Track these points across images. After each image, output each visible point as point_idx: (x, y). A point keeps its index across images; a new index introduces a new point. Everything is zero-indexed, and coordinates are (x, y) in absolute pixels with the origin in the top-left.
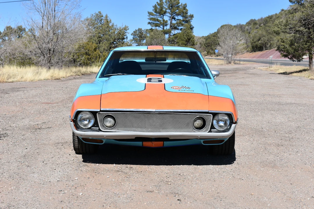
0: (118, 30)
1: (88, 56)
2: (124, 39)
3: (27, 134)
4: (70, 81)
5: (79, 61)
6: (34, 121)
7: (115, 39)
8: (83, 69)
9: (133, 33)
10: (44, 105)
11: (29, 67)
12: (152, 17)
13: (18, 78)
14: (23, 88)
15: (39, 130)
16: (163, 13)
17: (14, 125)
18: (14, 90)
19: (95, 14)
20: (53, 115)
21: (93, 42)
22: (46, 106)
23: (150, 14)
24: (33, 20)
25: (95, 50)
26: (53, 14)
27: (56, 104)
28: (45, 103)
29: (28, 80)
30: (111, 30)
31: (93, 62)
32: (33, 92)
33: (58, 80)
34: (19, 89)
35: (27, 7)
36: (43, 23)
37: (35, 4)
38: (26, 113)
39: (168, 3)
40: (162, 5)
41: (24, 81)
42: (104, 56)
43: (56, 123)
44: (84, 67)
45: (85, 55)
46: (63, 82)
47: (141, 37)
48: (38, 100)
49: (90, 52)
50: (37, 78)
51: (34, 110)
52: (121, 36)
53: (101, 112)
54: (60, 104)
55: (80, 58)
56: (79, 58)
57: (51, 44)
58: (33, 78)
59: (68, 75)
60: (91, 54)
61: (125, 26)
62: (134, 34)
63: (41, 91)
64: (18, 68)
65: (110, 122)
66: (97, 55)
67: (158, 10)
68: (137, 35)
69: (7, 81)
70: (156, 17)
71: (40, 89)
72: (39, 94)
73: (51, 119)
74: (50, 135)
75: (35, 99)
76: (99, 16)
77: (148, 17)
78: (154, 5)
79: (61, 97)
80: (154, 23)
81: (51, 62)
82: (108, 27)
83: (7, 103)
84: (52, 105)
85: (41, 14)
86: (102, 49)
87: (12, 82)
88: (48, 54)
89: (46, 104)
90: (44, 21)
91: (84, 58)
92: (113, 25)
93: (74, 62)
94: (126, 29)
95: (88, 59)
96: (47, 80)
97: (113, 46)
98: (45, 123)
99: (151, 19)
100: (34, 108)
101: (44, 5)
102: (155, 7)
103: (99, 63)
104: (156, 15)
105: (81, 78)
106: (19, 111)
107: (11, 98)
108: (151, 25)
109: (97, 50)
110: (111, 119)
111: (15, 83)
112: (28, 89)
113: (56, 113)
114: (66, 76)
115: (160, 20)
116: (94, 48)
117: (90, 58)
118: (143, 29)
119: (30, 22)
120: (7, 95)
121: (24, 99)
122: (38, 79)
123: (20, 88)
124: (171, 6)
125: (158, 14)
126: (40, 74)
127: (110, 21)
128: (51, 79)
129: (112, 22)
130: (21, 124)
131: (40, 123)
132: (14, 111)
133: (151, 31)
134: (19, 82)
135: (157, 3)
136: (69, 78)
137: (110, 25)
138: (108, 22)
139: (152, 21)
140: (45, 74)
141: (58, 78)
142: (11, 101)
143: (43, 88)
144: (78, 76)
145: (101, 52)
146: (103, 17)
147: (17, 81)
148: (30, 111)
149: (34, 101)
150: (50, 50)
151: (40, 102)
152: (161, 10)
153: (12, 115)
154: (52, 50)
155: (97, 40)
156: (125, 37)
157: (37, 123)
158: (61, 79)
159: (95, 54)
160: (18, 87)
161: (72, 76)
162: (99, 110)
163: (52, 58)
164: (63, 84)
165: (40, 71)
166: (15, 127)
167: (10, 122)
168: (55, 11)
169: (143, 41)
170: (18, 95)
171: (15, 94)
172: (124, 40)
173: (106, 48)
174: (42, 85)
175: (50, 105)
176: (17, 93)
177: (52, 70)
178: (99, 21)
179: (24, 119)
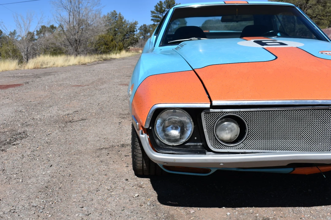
0: (130, 25)
1: (107, 46)
2: (135, 31)
3: (53, 132)
4: (95, 65)
5: (100, 50)
6: (64, 110)
7: (127, 32)
8: (104, 56)
9: (139, 28)
10: (74, 88)
11: (60, 56)
12: (154, 15)
13: (50, 64)
14: (54, 72)
15: (70, 123)
16: (162, 11)
17: (39, 116)
18: (46, 74)
19: (111, 12)
20: (86, 99)
21: (110, 35)
22: (77, 90)
23: (152, 12)
24: (62, 16)
25: (112, 41)
26: (78, 11)
27: (87, 87)
28: (75, 86)
29: (59, 66)
30: (124, 25)
31: (111, 51)
32: (63, 76)
33: (84, 65)
34: (51, 74)
35: (56, 5)
36: (69, 18)
37: (62, 2)
38: (54, 99)
39: (166, 4)
40: (162, 5)
41: (56, 67)
42: (119, 46)
43: (90, 111)
44: (104, 55)
45: (104, 45)
46: (89, 67)
47: (146, 31)
48: (68, 83)
49: (108, 43)
50: (66, 64)
51: (64, 95)
52: (132, 29)
53: (212, 110)
54: (90, 86)
55: (101, 48)
56: (99, 48)
57: (77, 35)
58: (63, 65)
59: (93, 60)
60: (109, 44)
61: (135, 21)
62: (141, 28)
63: (71, 74)
64: (51, 57)
65: (231, 130)
66: (114, 45)
67: (158, 9)
68: (143, 29)
69: (41, 67)
70: (157, 15)
71: (69, 72)
72: (69, 77)
73: (84, 106)
74: (85, 132)
75: (65, 82)
76: (114, 14)
77: (151, 15)
78: (155, 5)
79: (90, 79)
80: (156, 20)
81: (77, 51)
82: (121, 22)
83: (36, 87)
84: (83, 87)
85: (68, 10)
86: (118, 40)
87: (46, 68)
88: (75, 44)
89: (77, 87)
90: (71, 17)
91: (103, 47)
92: (125, 21)
93: (96, 51)
94: (136, 23)
95: (107, 48)
96: (75, 65)
97: (126, 37)
98: (77, 111)
99: (153, 16)
100: (63, 92)
101: (70, 3)
102: (156, 7)
103: (116, 51)
104: (157, 13)
105: (103, 63)
106: (47, 96)
107: (41, 82)
108: (154, 21)
109: (114, 41)
110: (233, 124)
111: (48, 69)
112: (59, 73)
113: (89, 98)
114: (91, 61)
115: (161, 17)
116: (111, 39)
117: (109, 48)
118: (147, 25)
119: (59, 18)
120: (38, 80)
121: (54, 83)
122: (68, 64)
123: (52, 72)
124: (169, 6)
125: (159, 13)
126: (69, 61)
127: (123, 17)
128: (78, 64)
129: (124, 18)
130: (46, 115)
131: (71, 112)
132: (41, 96)
133: (154, 25)
134: (51, 68)
135: (158, 3)
136: (94, 63)
137: (123, 21)
138: (121, 18)
139: (155, 18)
140: (73, 60)
141: (85, 63)
142: (41, 85)
143: (72, 72)
144: (101, 62)
145: (117, 43)
146: (117, 14)
147: (50, 67)
148: (60, 96)
149: (64, 84)
150: (76, 41)
151: (70, 84)
152: (161, 9)
153: (38, 102)
154: (78, 41)
155: (113, 33)
156: (135, 30)
157: (67, 112)
158: (87, 64)
159: (112, 44)
160: (50, 71)
161: (95, 61)
162: (208, 105)
163: (78, 48)
164: (90, 68)
165: (69, 58)
166: (39, 119)
167: (33, 113)
168: (79, 8)
169: (147, 34)
170: (49, 79)
171: (46, 78)
172: (134, 33)
173: (121, 39)
174: (71, 70)
175: (81, 87)
176: (48, 77)
177: (78, 57)
178: (114, 18)
179: (51, 108)
